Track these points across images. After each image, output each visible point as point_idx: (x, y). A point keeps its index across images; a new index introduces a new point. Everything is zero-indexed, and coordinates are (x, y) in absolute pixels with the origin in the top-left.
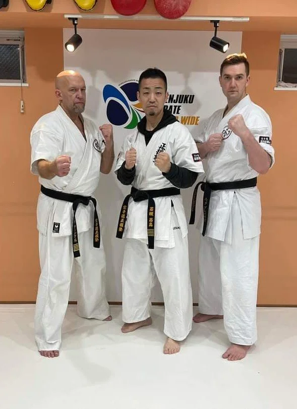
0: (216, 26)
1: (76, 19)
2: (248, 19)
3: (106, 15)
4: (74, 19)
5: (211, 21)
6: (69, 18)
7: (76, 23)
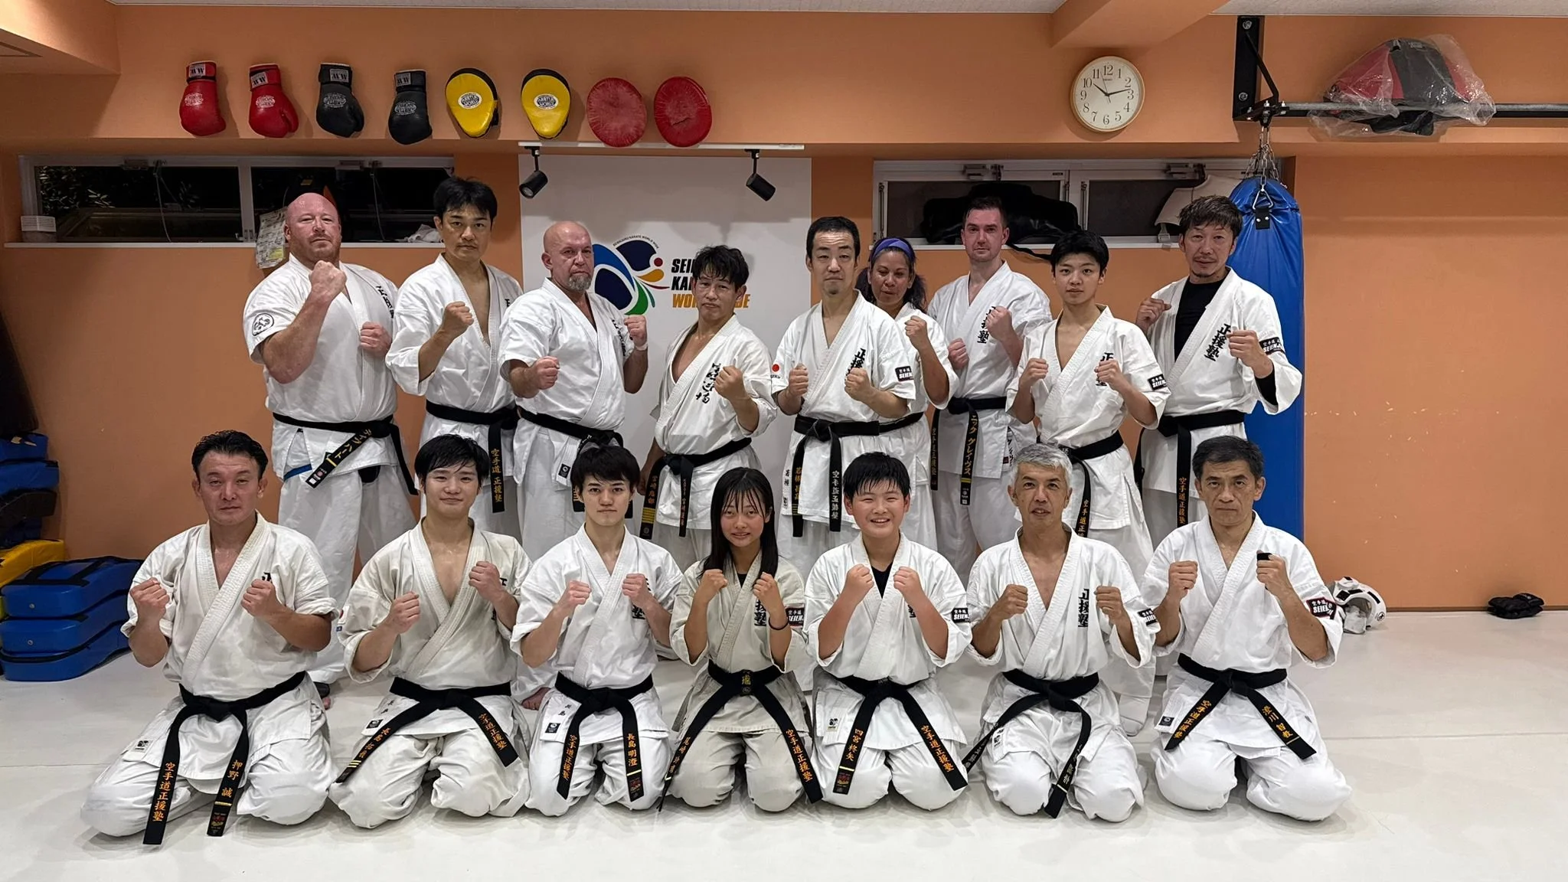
0: (754, 156)
1: (537, 148)
2: (803, 147)
3: (581, 142)
4: (534, 149)
5: (747, 150)
6: (526, 147)
7: (536, 153)
